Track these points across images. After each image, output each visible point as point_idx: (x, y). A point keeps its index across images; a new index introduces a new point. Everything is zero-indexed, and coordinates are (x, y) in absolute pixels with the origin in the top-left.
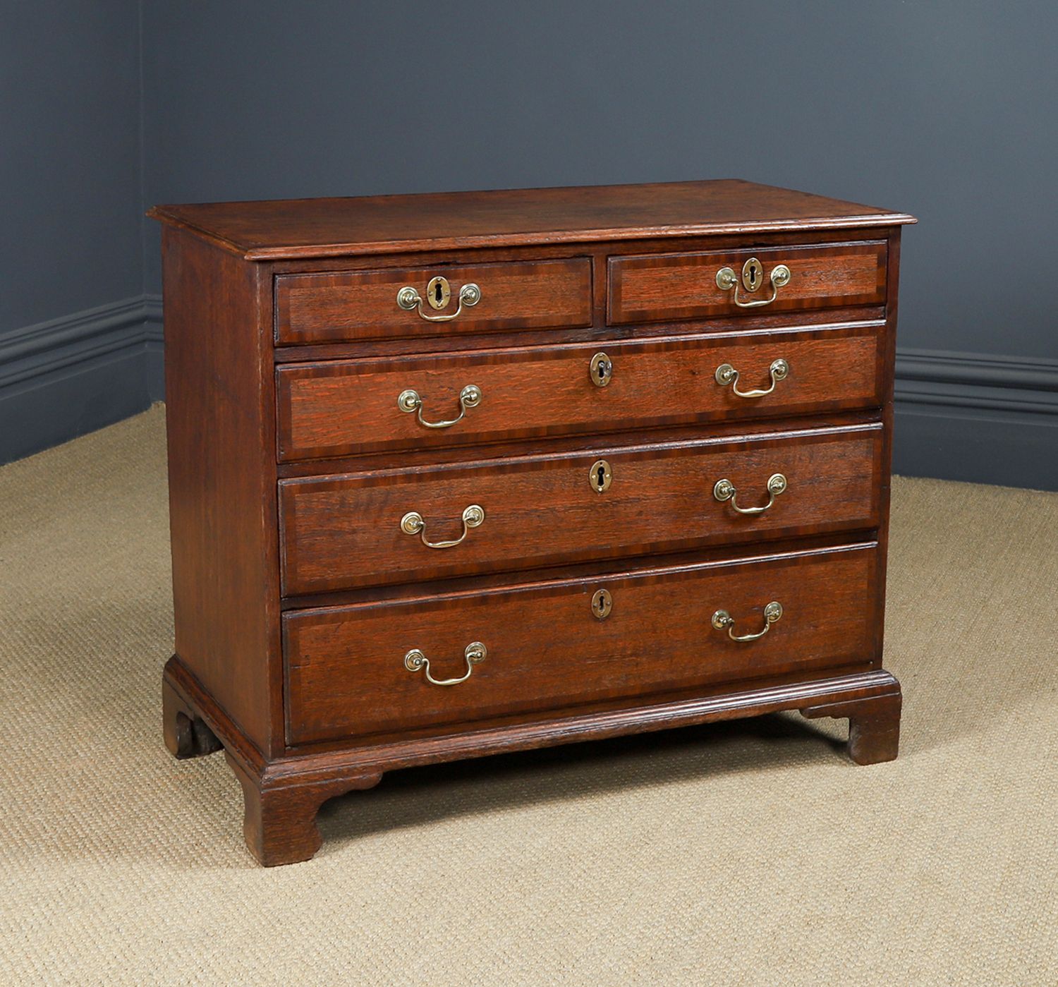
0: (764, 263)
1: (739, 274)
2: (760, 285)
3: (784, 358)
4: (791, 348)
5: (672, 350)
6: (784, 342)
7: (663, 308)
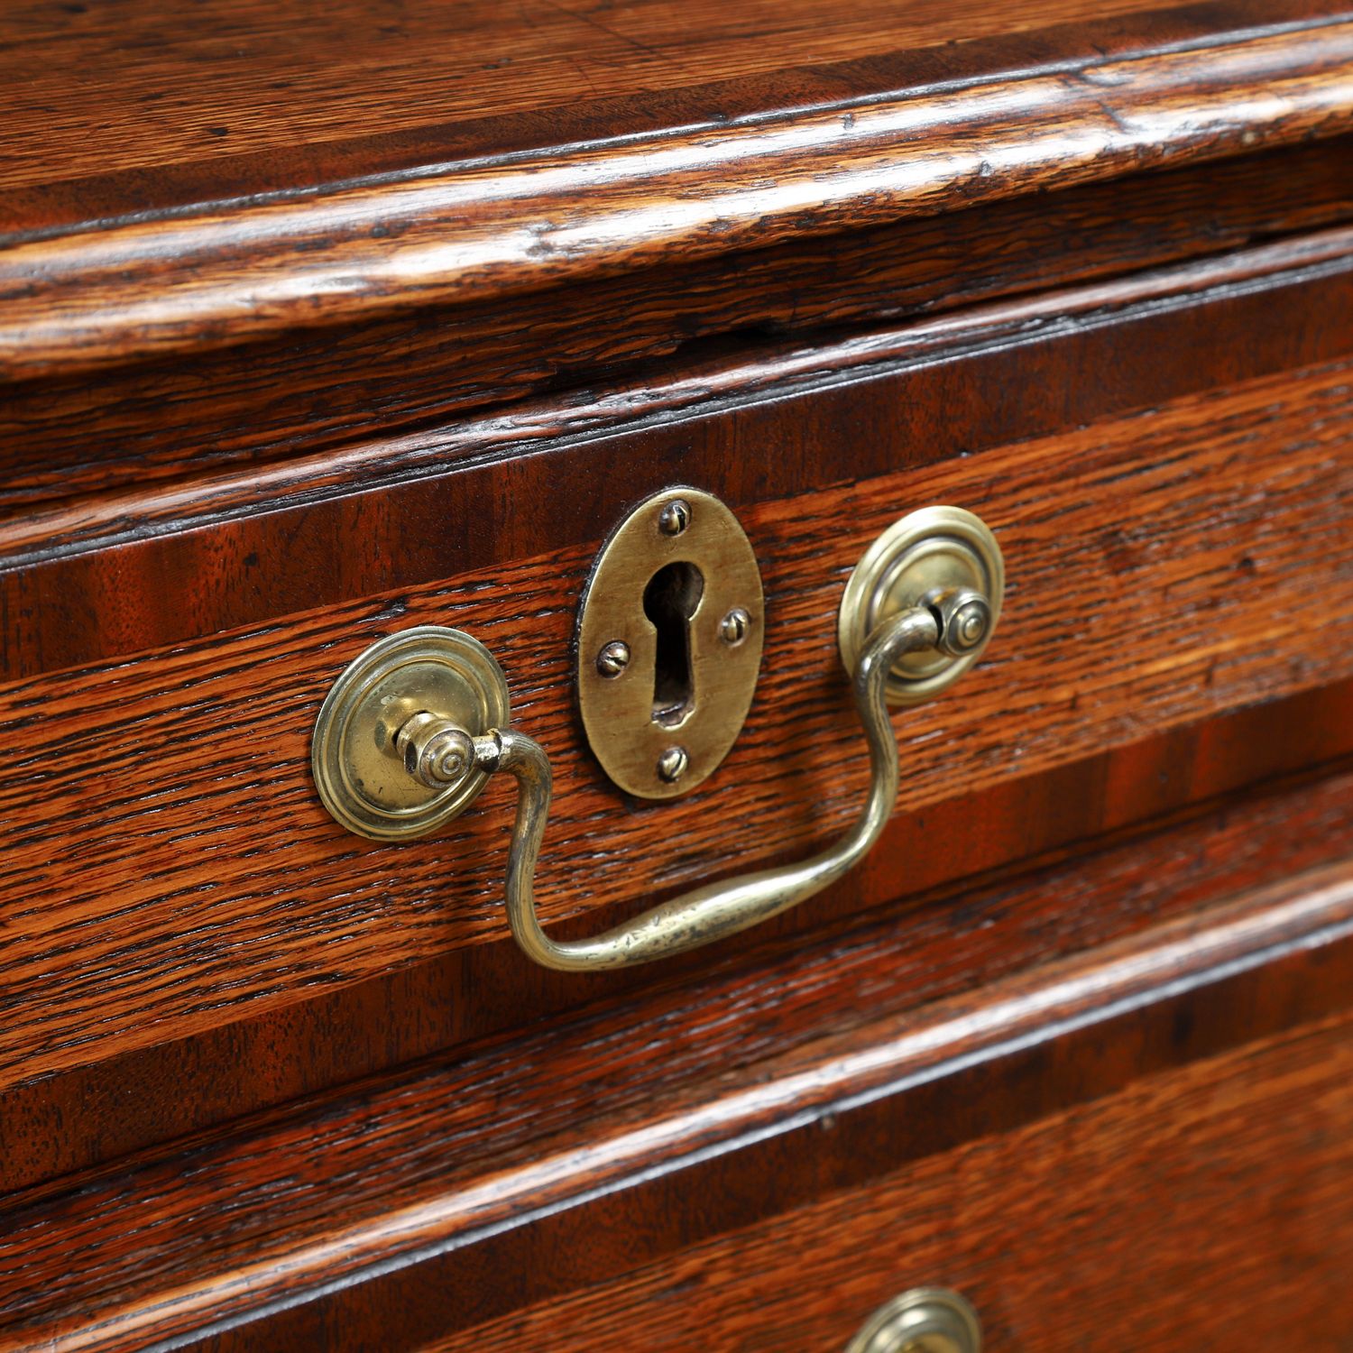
0: (771, 513)
2: (739, 720)
3: (933, 1275)
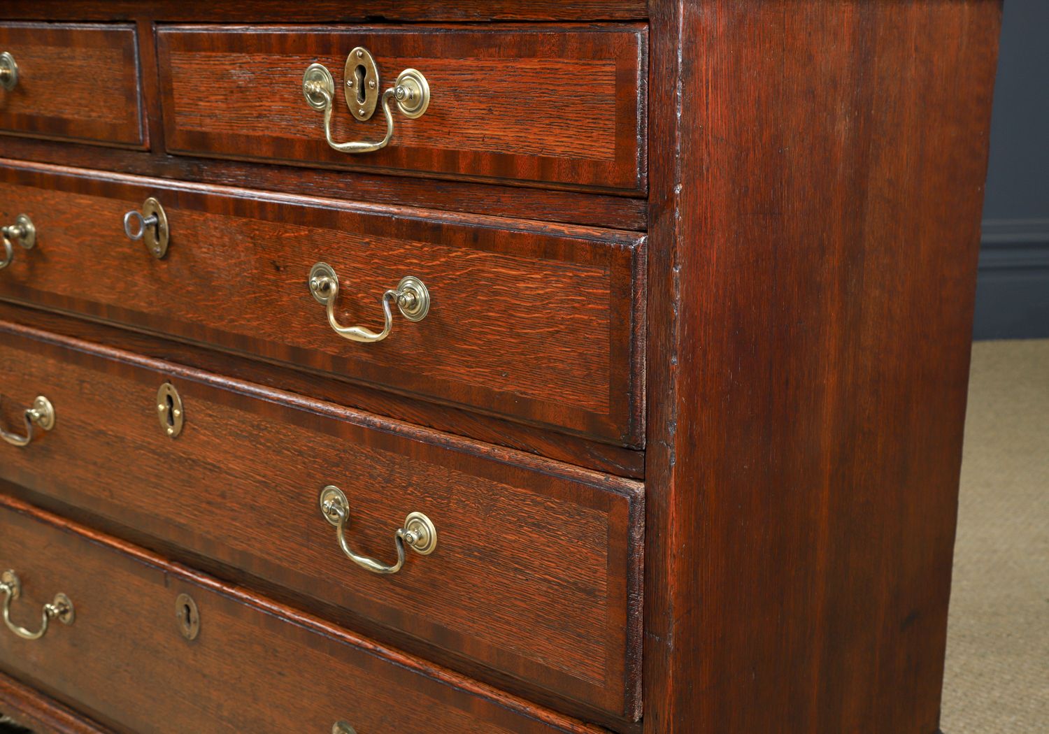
0: (380, 59)
1: (339, 79)
2: (374, 109)
4: (434, 256)
5: (245, 216)
6: (420, 241)
7: (230, 132)
